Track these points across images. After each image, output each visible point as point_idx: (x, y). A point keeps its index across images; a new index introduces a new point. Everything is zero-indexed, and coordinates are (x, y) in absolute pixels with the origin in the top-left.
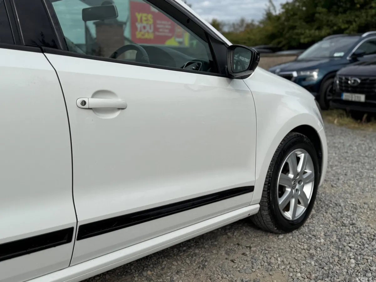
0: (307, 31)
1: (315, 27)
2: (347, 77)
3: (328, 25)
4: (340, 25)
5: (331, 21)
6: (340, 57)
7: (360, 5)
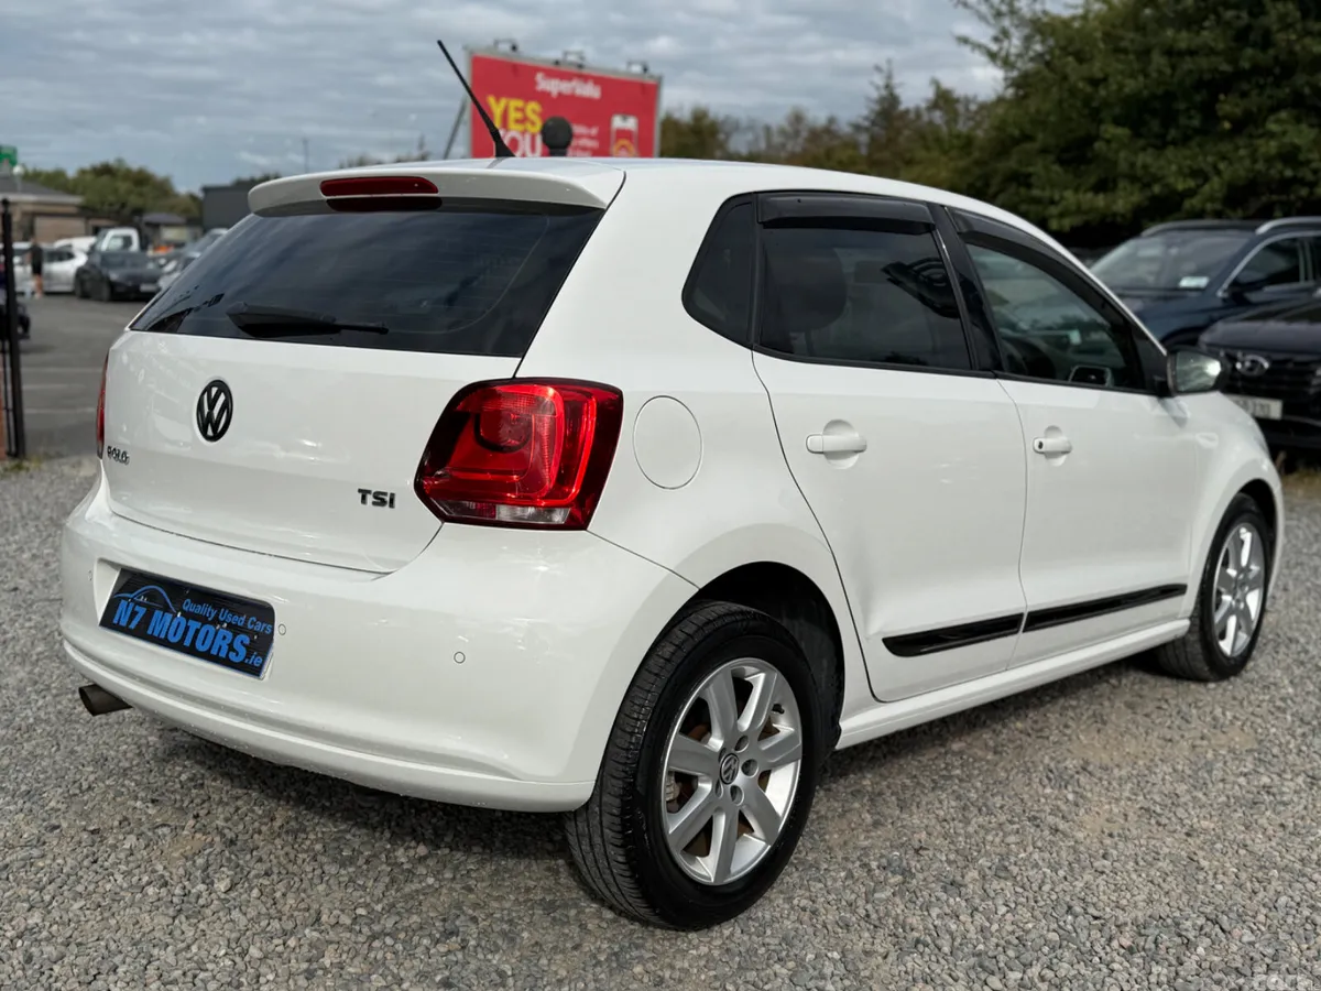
0: (1069, 194)
1: (1093, 180)
2: (1231, 352)
3: (1133, 179)
4: (1171, 180)
5: (1145, 167)
6: (1197, 289)
7: (1232, 122)
